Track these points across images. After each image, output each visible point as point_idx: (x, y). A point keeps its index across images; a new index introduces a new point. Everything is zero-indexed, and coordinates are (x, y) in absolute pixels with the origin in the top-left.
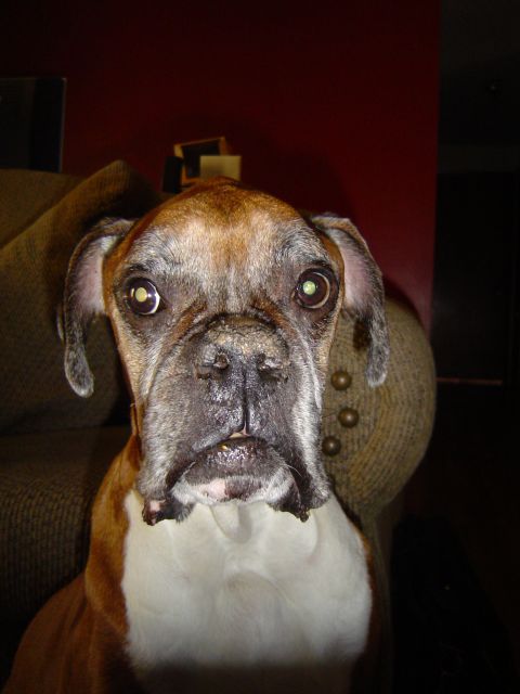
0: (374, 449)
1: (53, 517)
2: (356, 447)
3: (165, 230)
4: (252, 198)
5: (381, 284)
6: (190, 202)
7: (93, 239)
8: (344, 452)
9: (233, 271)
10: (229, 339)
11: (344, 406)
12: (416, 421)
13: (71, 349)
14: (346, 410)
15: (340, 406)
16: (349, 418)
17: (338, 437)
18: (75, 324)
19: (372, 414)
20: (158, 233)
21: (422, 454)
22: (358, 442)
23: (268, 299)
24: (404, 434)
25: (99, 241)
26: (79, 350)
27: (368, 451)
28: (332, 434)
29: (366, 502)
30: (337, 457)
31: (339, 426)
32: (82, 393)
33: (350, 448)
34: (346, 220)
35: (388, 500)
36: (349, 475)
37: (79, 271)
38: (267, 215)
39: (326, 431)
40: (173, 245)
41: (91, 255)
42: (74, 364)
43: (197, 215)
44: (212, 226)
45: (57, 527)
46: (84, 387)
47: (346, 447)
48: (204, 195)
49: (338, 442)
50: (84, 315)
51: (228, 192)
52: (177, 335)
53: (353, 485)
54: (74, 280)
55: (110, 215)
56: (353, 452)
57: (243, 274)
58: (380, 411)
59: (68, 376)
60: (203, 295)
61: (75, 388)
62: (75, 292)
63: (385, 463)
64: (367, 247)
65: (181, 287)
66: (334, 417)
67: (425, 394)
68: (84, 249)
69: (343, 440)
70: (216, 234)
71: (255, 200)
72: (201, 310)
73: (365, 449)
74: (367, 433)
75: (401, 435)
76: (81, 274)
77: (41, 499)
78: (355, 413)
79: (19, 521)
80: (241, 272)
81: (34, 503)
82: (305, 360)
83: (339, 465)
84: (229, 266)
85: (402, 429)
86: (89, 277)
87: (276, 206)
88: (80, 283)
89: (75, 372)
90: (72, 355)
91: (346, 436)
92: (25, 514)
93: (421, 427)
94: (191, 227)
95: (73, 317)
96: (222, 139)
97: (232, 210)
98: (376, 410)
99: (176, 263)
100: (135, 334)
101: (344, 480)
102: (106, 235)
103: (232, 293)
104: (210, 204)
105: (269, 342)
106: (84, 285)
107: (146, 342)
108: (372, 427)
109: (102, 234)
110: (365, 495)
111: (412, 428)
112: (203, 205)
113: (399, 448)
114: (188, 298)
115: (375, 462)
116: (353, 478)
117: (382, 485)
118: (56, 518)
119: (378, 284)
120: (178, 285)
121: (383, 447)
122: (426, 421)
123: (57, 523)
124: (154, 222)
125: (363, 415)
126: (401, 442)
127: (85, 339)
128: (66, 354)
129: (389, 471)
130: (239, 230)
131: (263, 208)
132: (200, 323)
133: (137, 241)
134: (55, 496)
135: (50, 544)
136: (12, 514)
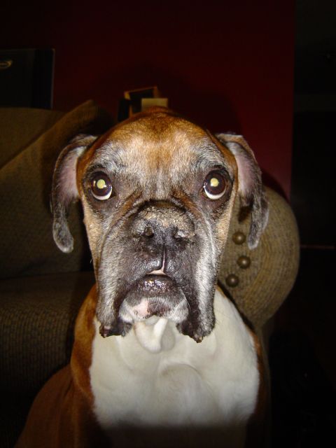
0: (261, 282)
1: (52, 327)
2: (249, 281)
3: (117, 143)
4: (176, 123)
5: (260, 180)
6: (134, 124)
7: (71, 149)
8: (241, 284)
9: (161, 171)
10: (154, 215)
11: (241, 255)
12: (288, 264)
13: (57, 221)
14: (242, 257)
15: (239, 255)
16: (244, 262)
17: (237, 275)
18: (60, 205)
19: (260, 260)
20: (112, 145)
21: (292, 286)
22: (250, 278)
23: (183, 192)
24: (280, 272)
25: (75, 150)
26: (63, 222)
27: (256, 284)
28: (233, 273)
29: (255, 317)
30: (237, 287)
31: (238, 267)
32: (65, 250)
33: (245, 282)
34: (240, 136)
35: (270, 316)
36: (244, 299)
37: (62, 170)
38: (185, 135)
39: (229, 271)
40: (121, 153)
41: (70, 159)
42: (59, 231)
43: (138, 133)
44: (148, 141)
45: (54, 333)
46: (66, 246)
47: (243, 282)
48: (144, 120)
49: (237, 279)
50: (66, 199)
51: (161, 118)
52: (122, 214)
53: (246, 306)
54: (58, 176)
55: (82, 133)
56: (247, 285)
57: (167, 174)
58: (264, 258)
59: (55, 239)
60: (140, 187)
61: (60, 247)
62: (59, 184)
63: (268, 291)
64: (253, 155)
65: (125, 182)
66: (235, 262)
67: (294, 247)
68: (65, 156)
69: (240, 277)
70: (151, 147)
71: (178, 124)
72: (138, 198)
73: (255, 282)
74: (256, 272)
75: (278, 274)
76: (63, 172)
77: (44, 315)
78: (248, 259)
79: (29, 330)
80: (166, 173)
81: (39, 317)
82: (207, 233)
83: (238, 293)
84: (158, 168)
85: (279, 269)
86: (69, 173)
87: (192, 128)
88: (63, 178)
89: (60, 236)
90: (58, 225)
91: (243, 274)
92: (34, 324)
93: (292, 268)
94: (134, 142)
95: (58, 200)
96: (156, 88)
97: (162, 130)
98: (262, 257)
99: (122, 166)
100: (95, 212)
101: (241, 302)
102: (79, 147)
103: (160, 186)
104: (148, 126)
105: (181, 219)
106: (66, 179)
107: (102, 218)
108: (259, 269)
109: (77, 146)
110: (255, 312)
111: (285, 269)
112: (143, 127)
113: (277, 282)
114: (130, 189)
115: (262, 291)
116: (247, 301)
117: (266, 306)
118: (54, 328)
119: (258, 180)
120: (124, 180)
121: (266, 281)
122: (294, 264)
123: (54, 330)
124: (110, 138)
125: (253, 260)
126: (278, 277)
127: (67, 215)
128: (54, 224)
129: (271, 296)
130: (166, 144)
131: (183, 129)
132: (137, 206)
133: (99, 150)
134: (53, 313)
135: (50, 344)
136: (25, 325)
